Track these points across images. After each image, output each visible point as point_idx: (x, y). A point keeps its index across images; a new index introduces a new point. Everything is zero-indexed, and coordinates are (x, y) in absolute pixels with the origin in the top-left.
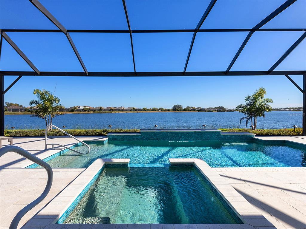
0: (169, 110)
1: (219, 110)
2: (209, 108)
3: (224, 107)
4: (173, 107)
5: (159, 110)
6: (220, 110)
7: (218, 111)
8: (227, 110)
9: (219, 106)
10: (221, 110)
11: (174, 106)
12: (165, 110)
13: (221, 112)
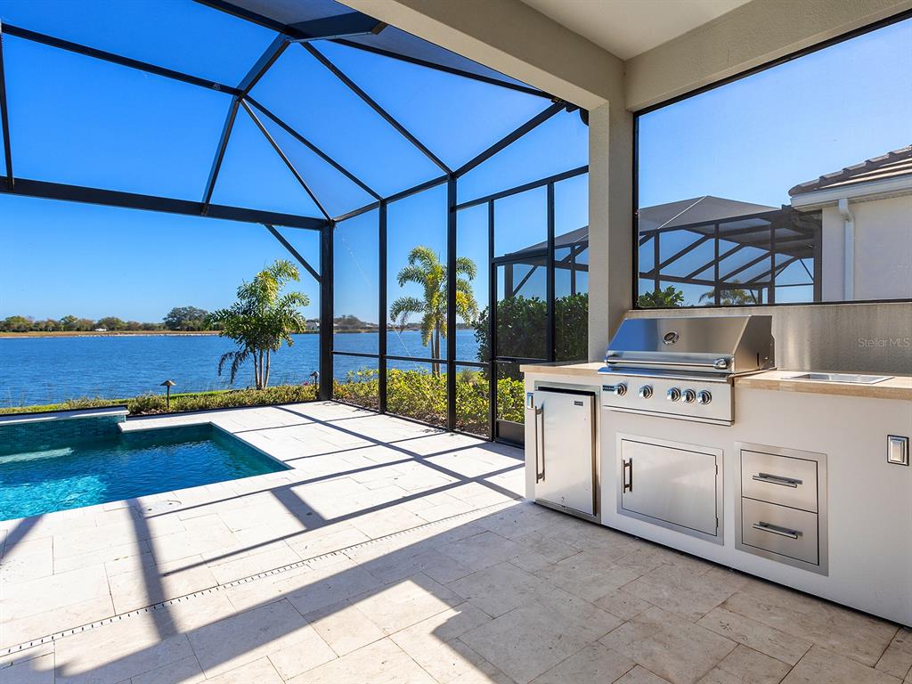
0: (147, 328)
1: (342, 328)
2: (312, 321)
3: (359, 319)
4: (169, 316)
5: (99, 325)
6: (346, 328)
7: (340, 330)
8: (369, 328)
9: (344, 316)
10: (349, 326)
11: (175, 313)
12: (131, 327)
13: (349, 332)
